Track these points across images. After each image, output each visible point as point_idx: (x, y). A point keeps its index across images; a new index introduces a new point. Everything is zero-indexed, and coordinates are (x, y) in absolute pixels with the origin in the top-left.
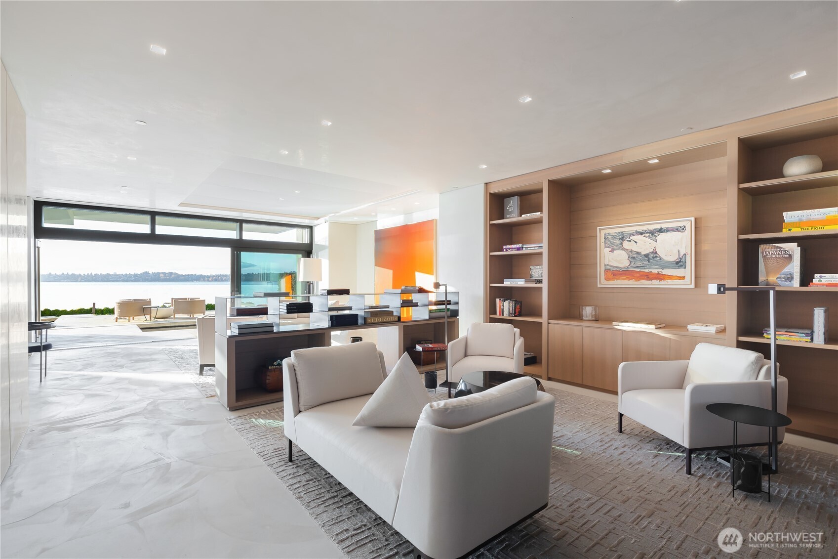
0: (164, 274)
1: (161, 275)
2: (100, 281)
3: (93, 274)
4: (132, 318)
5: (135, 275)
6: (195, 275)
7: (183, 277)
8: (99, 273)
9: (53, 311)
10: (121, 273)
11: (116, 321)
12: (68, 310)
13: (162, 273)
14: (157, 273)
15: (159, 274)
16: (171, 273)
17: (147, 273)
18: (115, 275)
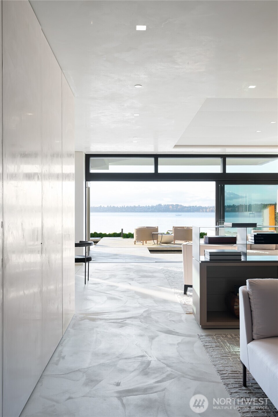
0: (172, 205)
1: (171, 207)
2: (130, 212)
3: (126, 206)
4: (145, 242)
5: (152, 207)
6: (196, 206)
7: (186, 209)
8: (129, 206)
9: (99, 234)
10: (143, 206)
11: (135, 244)
12: (107, 234)
13: (171, 205)
14: (167, 205)
15: (168, 205)
16: (178, 205)
17: (160, 205)
18: (139, 207)
